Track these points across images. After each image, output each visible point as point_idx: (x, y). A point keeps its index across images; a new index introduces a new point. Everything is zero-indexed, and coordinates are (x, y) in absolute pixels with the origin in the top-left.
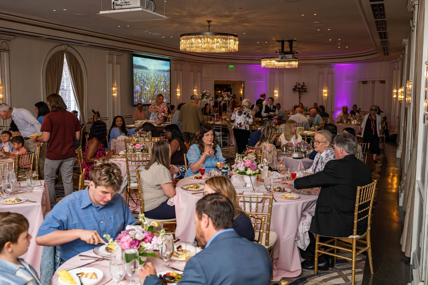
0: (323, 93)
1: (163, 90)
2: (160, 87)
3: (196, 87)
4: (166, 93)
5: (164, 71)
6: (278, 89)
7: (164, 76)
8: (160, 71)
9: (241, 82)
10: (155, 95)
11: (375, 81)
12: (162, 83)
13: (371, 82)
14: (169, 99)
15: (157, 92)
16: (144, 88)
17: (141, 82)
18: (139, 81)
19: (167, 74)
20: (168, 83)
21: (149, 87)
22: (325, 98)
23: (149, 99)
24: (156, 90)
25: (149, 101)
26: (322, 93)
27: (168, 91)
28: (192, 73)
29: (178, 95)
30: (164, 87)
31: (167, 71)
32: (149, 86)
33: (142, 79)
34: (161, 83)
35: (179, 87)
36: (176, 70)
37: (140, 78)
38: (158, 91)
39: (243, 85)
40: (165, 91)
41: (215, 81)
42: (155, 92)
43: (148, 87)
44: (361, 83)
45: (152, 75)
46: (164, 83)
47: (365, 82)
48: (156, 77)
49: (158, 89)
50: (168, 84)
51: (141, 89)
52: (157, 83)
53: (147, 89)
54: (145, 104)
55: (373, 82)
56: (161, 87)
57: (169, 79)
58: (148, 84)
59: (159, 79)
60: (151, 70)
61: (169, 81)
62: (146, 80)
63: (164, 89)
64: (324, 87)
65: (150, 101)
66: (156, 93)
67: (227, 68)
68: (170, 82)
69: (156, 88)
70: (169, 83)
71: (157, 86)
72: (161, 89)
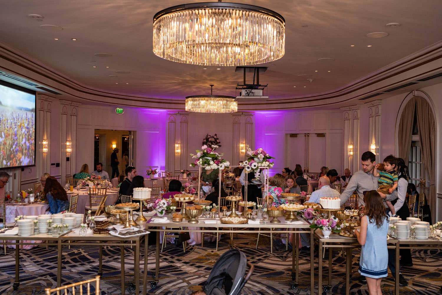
0: (240, 148)
1: (25, 143)
2: (21, 138)
3: (69, 139)
4: (29, 147)
5: (27, 110)
6: (179, 142)
7: (27, 119)
8: (21, 109)
9: (130, 132)
10: (13, 150)
11: (309, 134)
12: (24, 130)
13: (303, 135)
14: (34, 157)
15: (16, 145)
19: (31, 116)
20: (32, 130)
21: (3, 136)
22: (242, 154)
23: (3, 159)
24: (14, 143)
26: (238, 148)
27: (31, 144)
28: (65, 117)
29: (45, 150)
30: (27, 137)
31: (32, 110)
32: (3, 134)
34: (22, 130)
35: (45, 137)
36: (42, 110)
38: (17, 143)
39: (132, 136)
40: (28, 144)
41: (95, 130)
42: (12, 147)
44: (289, 136)
45: (8, 114)
46: (27, 130)
47: (293, 135)
48: (14, 119)
49: (17, 140)
50: (32, 133)
52: (16, 129)
55: (307, 135)
56: (23, 138)
57: (34, 123)
59: (19, 124)
60: (6, 106)
61: (34, 127)
63: (26, 140)
64: (241, 142)
65: (5, 162)
66: (14, 147)
67: (114, 111)
69: (14, 139)
70: (34, 130)
71: (16, 135)
72: (22, 141)
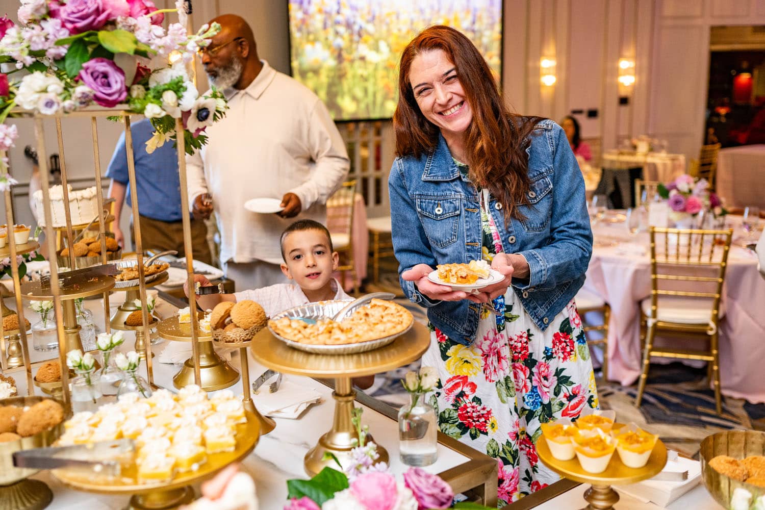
3: (630, 52)
16: (355, 55)
17: (337, 33)
18: (325, 27)
25: (383, 105)
29: (548, 80)
33: (340, 18)
37: (328, 14)
43: (377, 49)
51: (339, 57)
53: (372, 56)
54: (362, 115)
57: (498, 17)
58: (377, 41)
61: (498, 28)
62: (368, 22)
68: (503, 32)
